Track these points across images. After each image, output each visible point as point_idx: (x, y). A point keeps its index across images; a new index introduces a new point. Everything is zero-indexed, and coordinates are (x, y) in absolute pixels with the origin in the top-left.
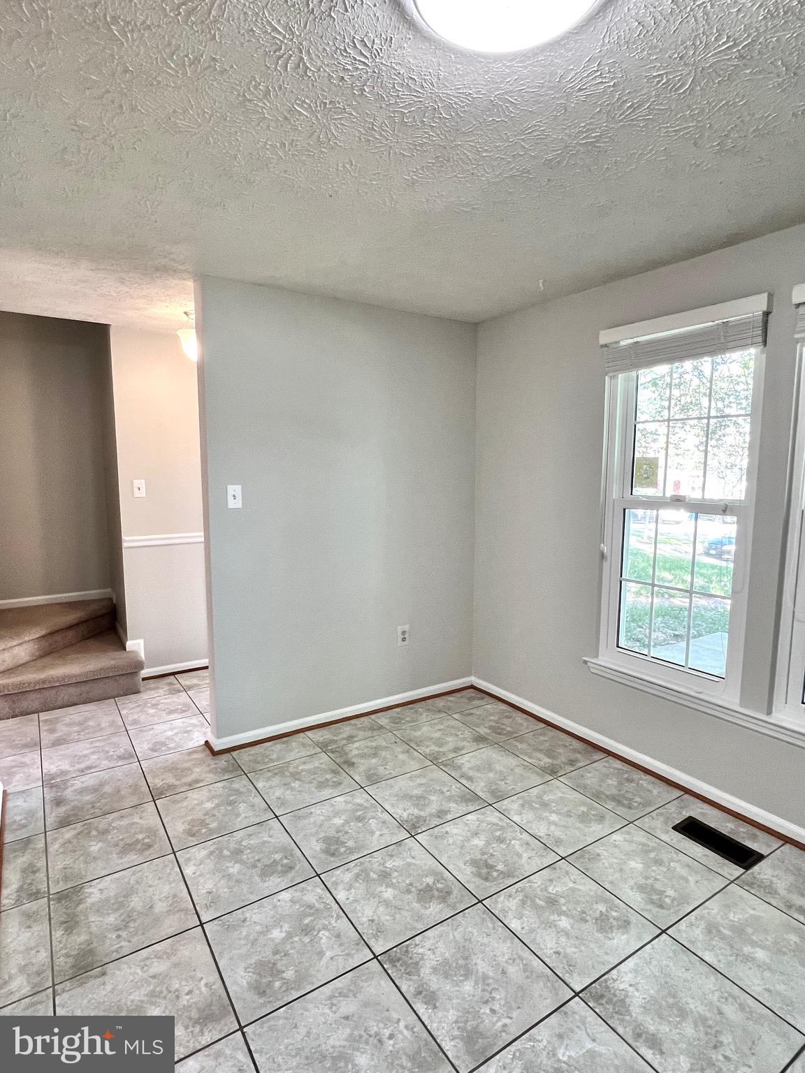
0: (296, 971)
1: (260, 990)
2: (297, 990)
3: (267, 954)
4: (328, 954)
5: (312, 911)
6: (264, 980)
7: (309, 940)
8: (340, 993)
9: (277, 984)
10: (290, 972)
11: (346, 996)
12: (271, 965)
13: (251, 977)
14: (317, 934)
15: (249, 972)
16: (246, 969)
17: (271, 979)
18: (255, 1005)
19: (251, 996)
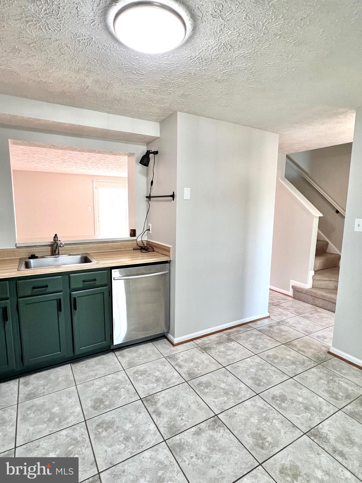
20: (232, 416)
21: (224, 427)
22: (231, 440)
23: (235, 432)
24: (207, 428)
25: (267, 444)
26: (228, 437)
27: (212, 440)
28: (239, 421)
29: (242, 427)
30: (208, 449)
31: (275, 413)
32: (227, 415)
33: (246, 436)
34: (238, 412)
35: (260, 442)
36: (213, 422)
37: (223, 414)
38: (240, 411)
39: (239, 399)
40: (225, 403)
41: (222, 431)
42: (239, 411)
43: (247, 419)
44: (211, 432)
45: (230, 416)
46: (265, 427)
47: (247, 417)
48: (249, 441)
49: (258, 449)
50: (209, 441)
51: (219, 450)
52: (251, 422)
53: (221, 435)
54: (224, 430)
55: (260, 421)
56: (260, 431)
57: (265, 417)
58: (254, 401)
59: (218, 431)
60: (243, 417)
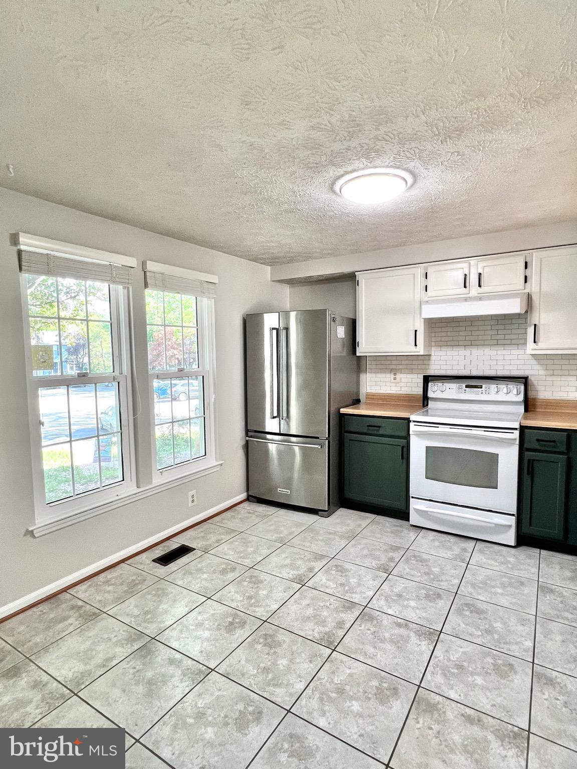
0: (371, 681)
1: (395, 691)
2: (380, 674)
3: (373, 703)
4: (348, 671)
5: (324, 696)
6: (388, 693)
7: (347, 686)
8: (366, 655)
9: (385, 685)
10: (373, 684)
11: (365, 652)
12: (378, 696)
13: (392, 702)
14: (339, 684)
15: (391, 705)
16: (391, 708)
17: (385, 691)
18: (404, 688)
19: (402, 694)
20: (315, 657)
21: (317, 640)
22: (302, 630)
23: (301, 640)
24: (334, 632)
25: (261, 640)
26: (307, 632)
27: (322, 622)
28: (302, 653)
29: (294, 648)
30: (321, 615)
31: (255, 684)
32: (321, 655)
33: (287, 640)
34: (308, 666)
35: (269, 640)
36: (331, 640)
37: (327, 656)
38: (306, 667)
39: (316, 687)
40: (333, 673)
41: (316, 635)
42: (308, 668)
43: (292, 661)
44: (327, 629)
45: (316, 655)
46: (267, 658)
47: (293, 663)
48: (282, 636)
49: (271, 632)
50: (324, 621)
51: (308, 618)
52: (286, 659)
53: (316, 631)
54: (314, 637)
55: (275, 664)
56: (272, 651)
57: (268, 673)
58: (291, 695)
59: (320, 634)
60: (298, 660)
